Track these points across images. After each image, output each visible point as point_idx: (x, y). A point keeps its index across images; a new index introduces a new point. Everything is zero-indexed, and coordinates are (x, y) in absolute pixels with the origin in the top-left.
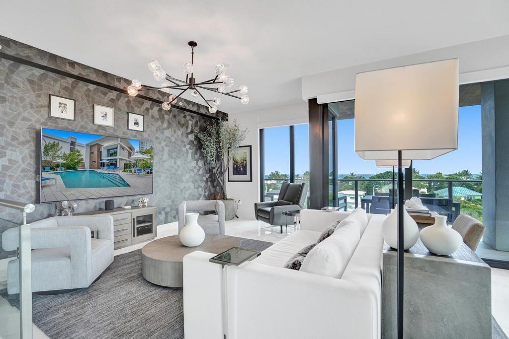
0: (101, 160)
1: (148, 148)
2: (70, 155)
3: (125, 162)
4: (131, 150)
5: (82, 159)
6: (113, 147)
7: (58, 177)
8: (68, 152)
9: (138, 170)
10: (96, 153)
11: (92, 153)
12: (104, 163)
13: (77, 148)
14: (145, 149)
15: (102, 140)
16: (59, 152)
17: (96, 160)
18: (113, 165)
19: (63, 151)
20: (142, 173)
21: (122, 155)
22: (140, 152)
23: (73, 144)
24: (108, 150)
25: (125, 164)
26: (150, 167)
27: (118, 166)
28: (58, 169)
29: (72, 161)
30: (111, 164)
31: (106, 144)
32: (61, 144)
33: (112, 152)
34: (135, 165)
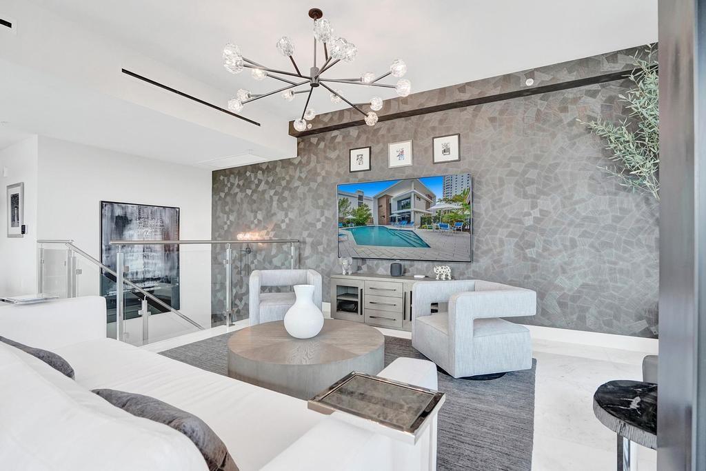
0: (391, 214)
1: (458, 193)
2: (359, 210)
3: (422, 215)
4: (431, 198)
5: (370, 214)
6: (405, 197)
7: (350, 233)
8: (356, 208)
9: (441, 226)
10: (384, 206)
11: (380, 206)
12: (395, 218)
13: (365, 202)
14: (453, 194)
15: (392, 190)
16: (349, 208)
17: (385, 215)
18: (406, 219)
19: (351, 206)
20: (449, 230)
21: (417, 207)
22: (444, 200)
23: (360, 198)
24: (399, 202)
25: (422, 218)
26: (462, 221)
27: (412, 220)
28: (349, 225)
29: (360, 216)
30: (403, 219)
31: (396, 195)
32: (350, 200)
33: (404, 203)
34: (436, 219)
